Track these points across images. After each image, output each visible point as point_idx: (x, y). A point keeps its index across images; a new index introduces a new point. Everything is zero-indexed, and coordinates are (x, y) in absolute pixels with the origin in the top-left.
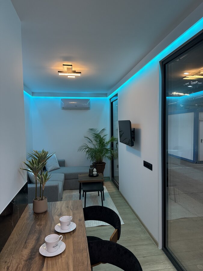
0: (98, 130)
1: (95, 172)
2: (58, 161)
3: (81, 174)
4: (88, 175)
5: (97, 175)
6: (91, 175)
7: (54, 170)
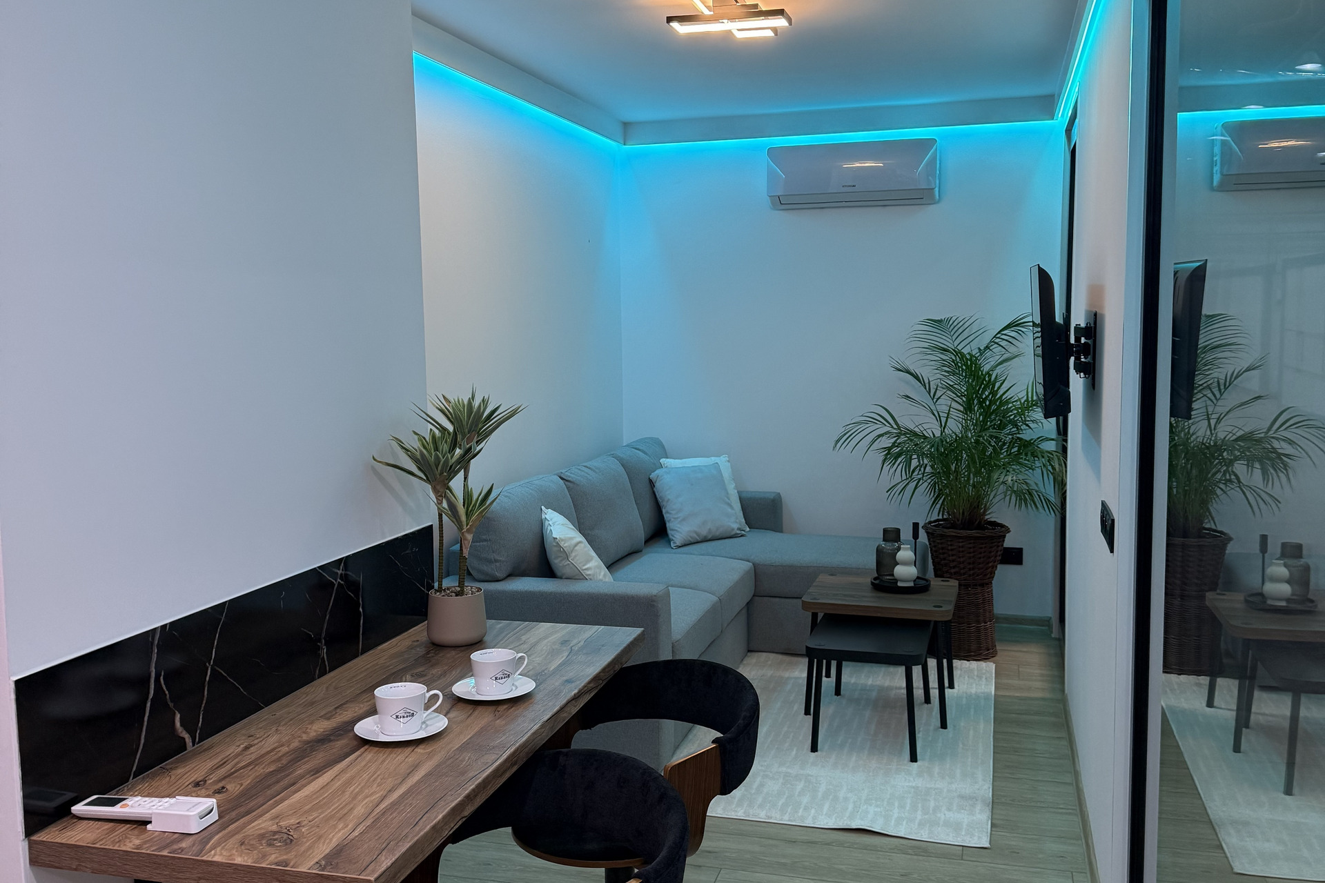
0: (975, 328)
1: (905, 563)
2: (741, 499)
3: (832, 571)
4: (868, 580)
5: (920, 587)
6: (884, 584)
7: (705, 540)
